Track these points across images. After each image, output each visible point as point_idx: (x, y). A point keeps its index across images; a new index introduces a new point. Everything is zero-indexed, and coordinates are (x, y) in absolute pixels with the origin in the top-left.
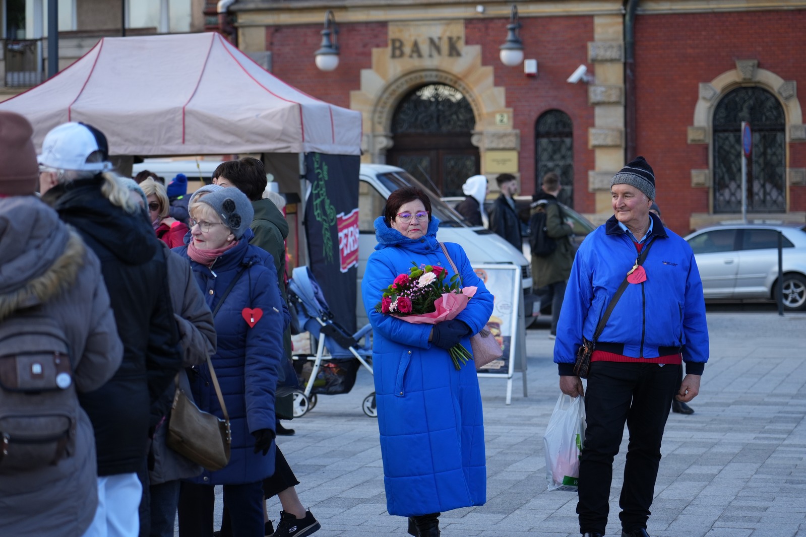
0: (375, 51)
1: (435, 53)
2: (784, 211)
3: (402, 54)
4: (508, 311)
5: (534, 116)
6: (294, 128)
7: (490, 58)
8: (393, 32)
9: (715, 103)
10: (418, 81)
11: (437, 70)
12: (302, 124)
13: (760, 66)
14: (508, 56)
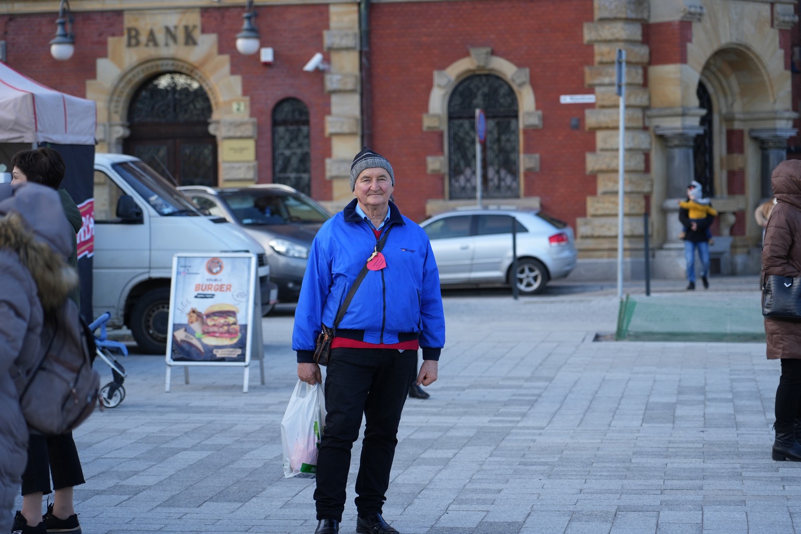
0: (111, 40)
1: (171, 42)
2: (517, 197)
3: (138, 43)
4: (244, 299)
5: (271, 104)
6: (26, 118)
7: (226, 46)
8: (128, 21)
9: (450, 90)
10: (155, 70)
11: (173, 59)
12: (35, 113)
13: (493, 53)
14: (244, 45)
